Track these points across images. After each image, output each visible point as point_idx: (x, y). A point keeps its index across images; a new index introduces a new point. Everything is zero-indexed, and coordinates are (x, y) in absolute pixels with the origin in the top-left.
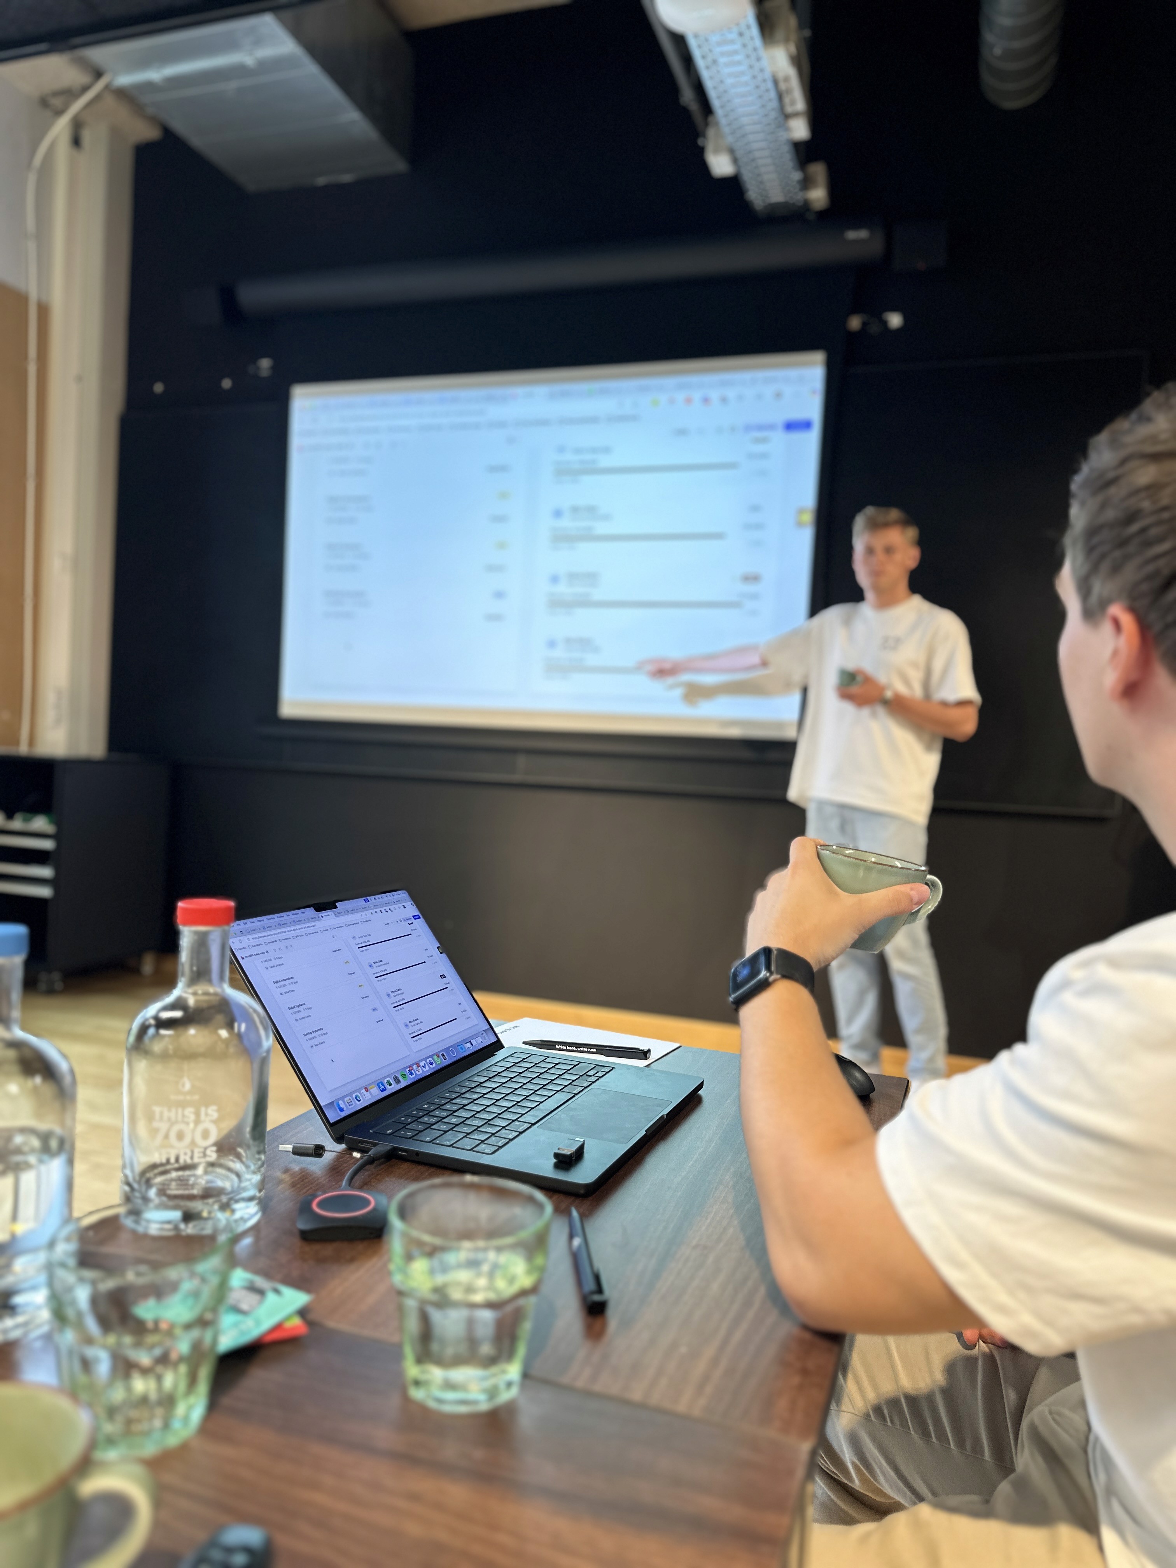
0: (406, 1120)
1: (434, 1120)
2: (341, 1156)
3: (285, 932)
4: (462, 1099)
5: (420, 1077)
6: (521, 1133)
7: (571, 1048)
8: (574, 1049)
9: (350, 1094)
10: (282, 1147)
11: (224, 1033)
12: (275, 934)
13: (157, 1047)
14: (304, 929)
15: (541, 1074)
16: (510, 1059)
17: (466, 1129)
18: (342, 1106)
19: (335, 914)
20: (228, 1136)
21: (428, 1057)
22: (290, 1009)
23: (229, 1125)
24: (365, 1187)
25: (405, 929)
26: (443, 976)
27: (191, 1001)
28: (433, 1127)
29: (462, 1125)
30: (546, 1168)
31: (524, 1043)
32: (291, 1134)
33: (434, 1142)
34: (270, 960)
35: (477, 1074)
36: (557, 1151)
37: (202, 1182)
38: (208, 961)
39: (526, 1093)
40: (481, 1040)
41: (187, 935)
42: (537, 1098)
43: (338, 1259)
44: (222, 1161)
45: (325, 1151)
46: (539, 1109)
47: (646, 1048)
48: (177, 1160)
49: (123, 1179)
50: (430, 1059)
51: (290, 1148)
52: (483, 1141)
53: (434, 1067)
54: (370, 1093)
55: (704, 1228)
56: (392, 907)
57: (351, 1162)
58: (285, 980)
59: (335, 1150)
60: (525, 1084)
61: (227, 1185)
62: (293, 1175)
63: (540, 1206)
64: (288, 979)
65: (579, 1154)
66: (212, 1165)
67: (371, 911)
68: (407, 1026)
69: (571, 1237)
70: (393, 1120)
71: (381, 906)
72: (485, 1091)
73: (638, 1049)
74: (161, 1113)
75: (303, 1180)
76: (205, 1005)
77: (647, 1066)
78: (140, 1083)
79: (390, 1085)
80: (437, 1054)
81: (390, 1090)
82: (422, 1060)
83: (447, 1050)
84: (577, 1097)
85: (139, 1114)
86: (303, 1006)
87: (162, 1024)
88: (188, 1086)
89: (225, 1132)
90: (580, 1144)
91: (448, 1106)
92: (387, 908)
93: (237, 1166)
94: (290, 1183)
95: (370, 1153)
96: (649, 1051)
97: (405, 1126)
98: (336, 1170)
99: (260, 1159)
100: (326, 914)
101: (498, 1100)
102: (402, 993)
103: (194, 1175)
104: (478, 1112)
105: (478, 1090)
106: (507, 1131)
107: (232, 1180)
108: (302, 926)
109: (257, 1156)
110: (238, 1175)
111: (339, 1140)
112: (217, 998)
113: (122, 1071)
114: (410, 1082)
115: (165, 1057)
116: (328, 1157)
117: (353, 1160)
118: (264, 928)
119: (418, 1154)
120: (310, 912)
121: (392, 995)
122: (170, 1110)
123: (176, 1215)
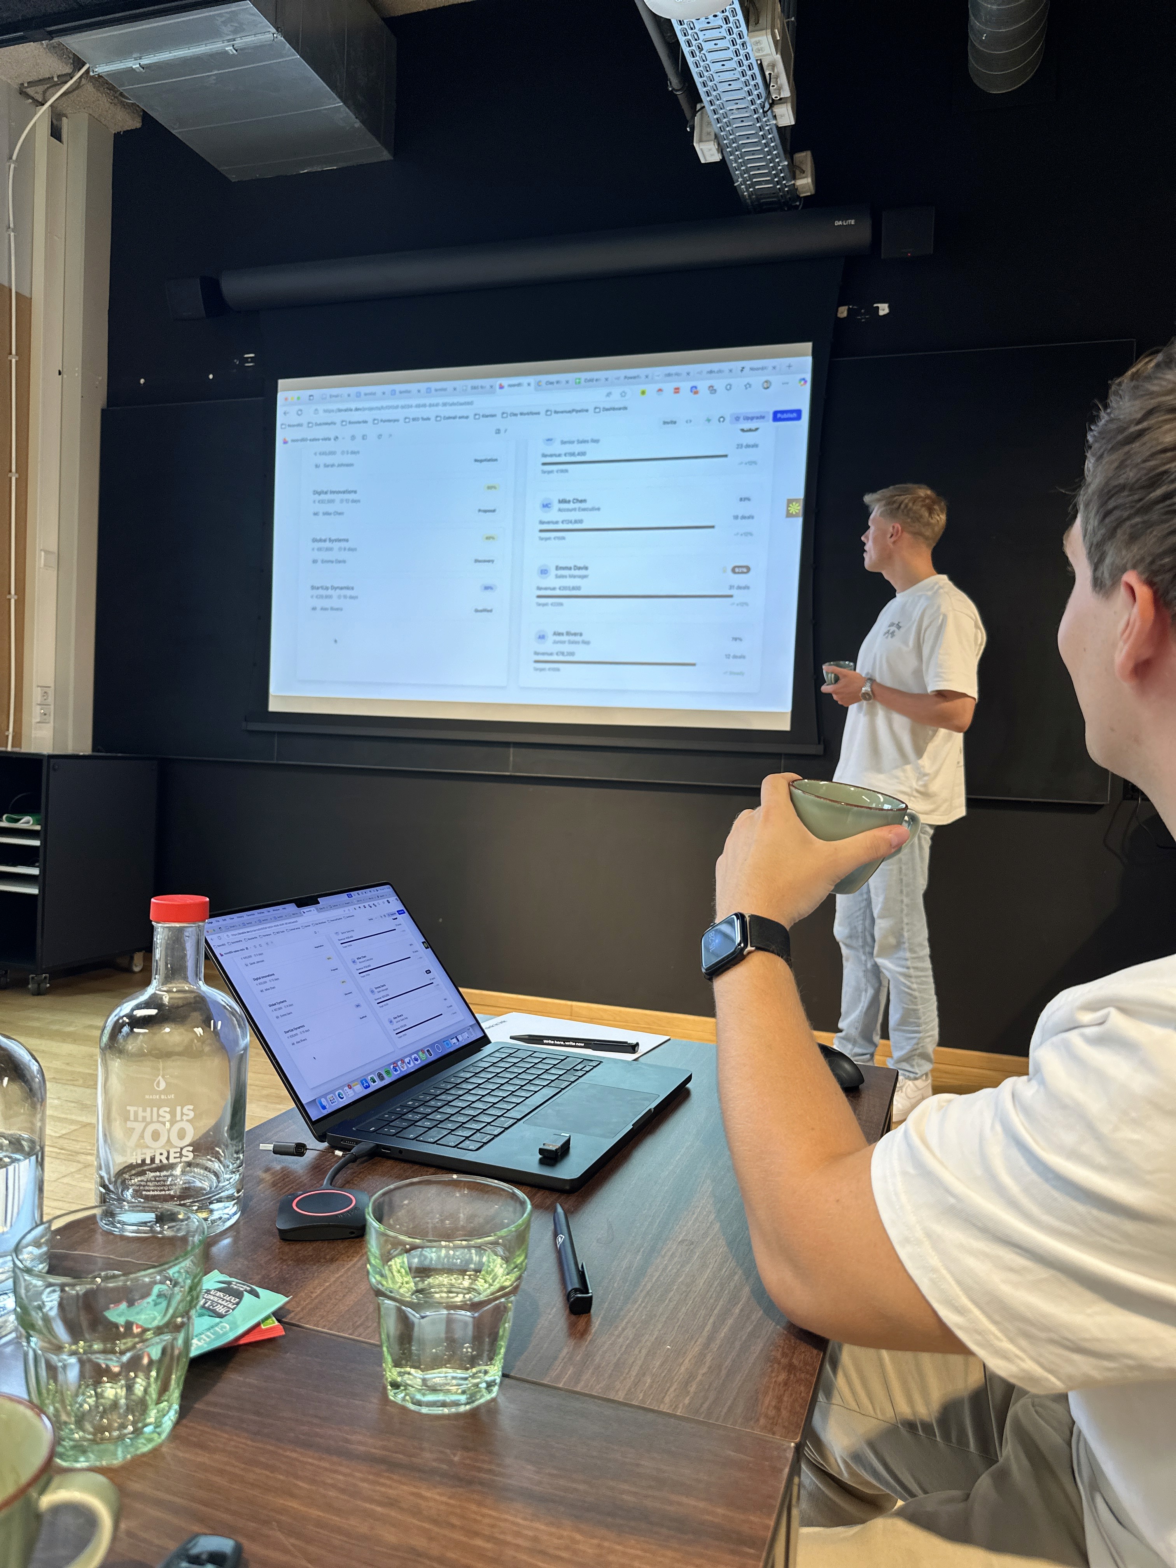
0: (390, 1117)
1: (418, 1117)
2: (323, 1153)
3: (266, 928)
4: (447, 1095)
5: (405, 1073)
6: (507, 1129)
7: (558, 1043)
8: (562, 1043)
9: (333, 1092)
10: (262, 1146)
11: (199, 1031)
12: (255, 930)
13: (131, 1046)
14: (285, 926)
15: (528, 1069)
16: (497, 1055)
17: (450, 1126)
18: (324, 1103)
19: (317, 909)
20: (206, 1135)
21: (413, 1054)
22: (270, 1006)
23: (207, 1124)
24: (347, 1185)
25: (389, 924)
26: (428, 972)
27: (166, 999)
28: (416, 1124)
29: (447, 1121)
30: (531, 1164)
31: (512, 1038)
32: (273, 1132)
33: (418, 1139)
34: (250, 956)
35: (463, 1070)
36: (542, 1147)
37: (180, 1182)
38: (184, 957)
39: (512, 1088)
40: (467, 1035)
41: (161, 933)
42: (524, 1094)
43: (317, 1260)
44: (199, 1161)
45: (307, 1149)
46: (525, 1105)
47: (634, 1042)
48: (153, 1160)
49: (99, 1180)
50: (415, 1055)
51: (270, 1147)
52: (467, 1138)
53: (418, 1064)
54: (354, 1090)
55: (690, 1223)
56: (375, 902)
57: (333, 1160)
58: (266, 977)
59: (317, 1148)
60: (511, 1079)
61: (206, 1185)
62: (274, 1174)
63: (523, 1203)
64: (268, 976)
65: (565, 1149)
66: (189, 1164)
67: (354, 906)
68: (391, 1022)
69: (556, 1235)
70: (377, 1117)
71: (364, 901)
72: (471, 1087)
73: (626, 1043)
74: (136, 1113)
75: (284, 1179)
76: (180, 1003)
77: (636, 1060)
78: (115, 1084)
79: (374, 1082)
80: (422, 1050)
81: (374, 1087)
82: (406, 1057)
83: (432, 1045)
84: (563, 1092)
85: (114, 1114)
86: (284, 1003)
87: (136, 1022)
88: (163, 1085)
89: (203, 1131)
90: (566, 1139)
91: (432, 1103)
92: (371, 904)
93: (216, 1166)
94: (270, 1182)
95: (352, 1151)
96: (637, 1044)
97: (388, 1123)
98: (317, 1168)
99: (238, 1158)
100: (308, 910)
101: (483, 1096)
102: (387, 989)
103: (172, 1175)
104: (463, 1108)
105: (464, 1086)
106: (492, 1127)
107: (210, 1180)
108: (284, 922)
109: (235, 1156)
110: (216, 1174)
111: (321, 1138)
112: (193, 995)
113: (97, 1070)
114: (394, 1079)
115: (140, 1055)
116: (310, 1155)
117: (336, 1159)
118: (244, 924)
119: (401, 1151)
120: (291, 908)
121: (376, 991)
122: (144, 1111)
123: (151, 1216)
